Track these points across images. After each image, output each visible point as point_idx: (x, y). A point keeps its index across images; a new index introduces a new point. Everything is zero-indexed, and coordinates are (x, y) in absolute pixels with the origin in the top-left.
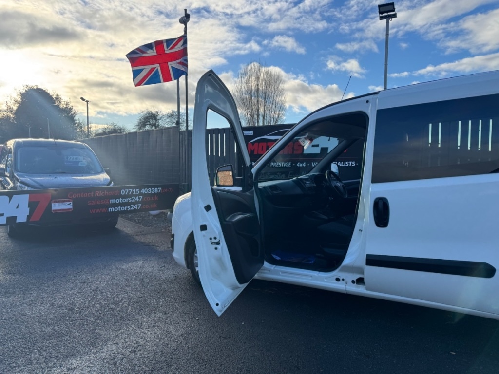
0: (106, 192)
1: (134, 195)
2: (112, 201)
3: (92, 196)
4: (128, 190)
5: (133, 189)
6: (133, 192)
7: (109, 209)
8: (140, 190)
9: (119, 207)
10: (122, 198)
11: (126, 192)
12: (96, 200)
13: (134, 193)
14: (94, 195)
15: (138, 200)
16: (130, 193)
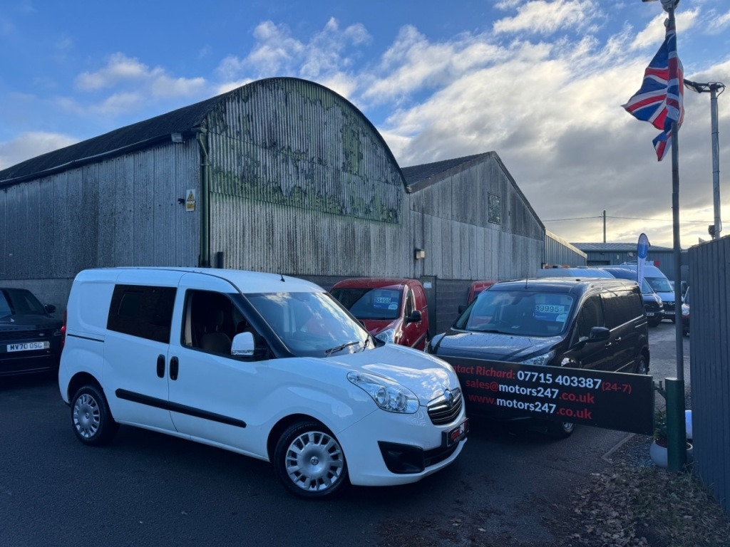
0: (492, 372)
1: (542, 385)
2: (502, 388)
3: (472, 373)
4: (529, 373)
5: (539, 374)
6: (539, 378)
7: (498, 400)
8: (554, 378)
9: (515, 402)
10: (520, 387)
11: (526, 375)
12: (477, 380)
13: (542, 381)
14: (475, 371)
15: (549, 395)
16: (534, 380)
